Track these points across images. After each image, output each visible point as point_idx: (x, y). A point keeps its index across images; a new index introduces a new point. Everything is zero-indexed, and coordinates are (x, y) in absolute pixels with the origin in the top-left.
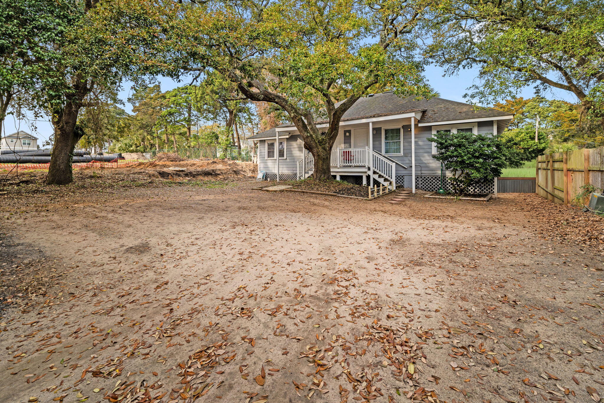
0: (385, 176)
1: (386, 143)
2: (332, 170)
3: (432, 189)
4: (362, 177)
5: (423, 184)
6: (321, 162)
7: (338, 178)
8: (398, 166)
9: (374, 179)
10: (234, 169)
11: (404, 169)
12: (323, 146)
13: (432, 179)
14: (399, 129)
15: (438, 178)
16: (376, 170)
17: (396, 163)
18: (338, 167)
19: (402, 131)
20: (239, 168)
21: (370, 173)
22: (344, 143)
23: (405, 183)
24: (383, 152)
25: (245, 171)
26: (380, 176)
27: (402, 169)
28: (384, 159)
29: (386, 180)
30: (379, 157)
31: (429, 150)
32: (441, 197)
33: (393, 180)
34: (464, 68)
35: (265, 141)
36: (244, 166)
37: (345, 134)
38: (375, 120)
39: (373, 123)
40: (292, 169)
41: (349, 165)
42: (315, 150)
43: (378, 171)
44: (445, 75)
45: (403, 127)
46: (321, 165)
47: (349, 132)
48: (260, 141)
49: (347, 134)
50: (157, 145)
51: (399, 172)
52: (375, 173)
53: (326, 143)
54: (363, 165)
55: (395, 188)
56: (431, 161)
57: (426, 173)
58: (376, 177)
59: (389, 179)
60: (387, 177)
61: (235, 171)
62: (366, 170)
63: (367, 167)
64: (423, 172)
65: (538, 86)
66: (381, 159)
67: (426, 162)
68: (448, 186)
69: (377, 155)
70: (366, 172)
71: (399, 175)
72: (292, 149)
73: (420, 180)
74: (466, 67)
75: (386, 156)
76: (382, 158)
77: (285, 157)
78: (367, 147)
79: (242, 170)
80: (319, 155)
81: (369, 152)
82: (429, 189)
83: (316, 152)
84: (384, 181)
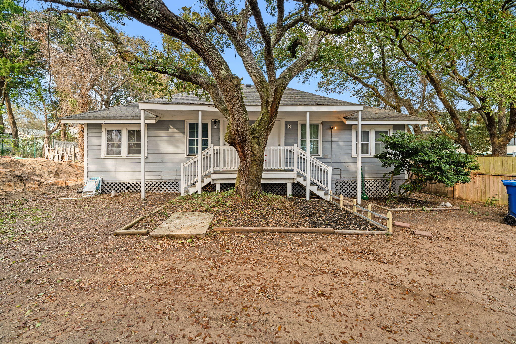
0: (318, 183)
1: (302, 141)
3: (351, 194)
5: (342, 189)
10: (18, 173)
14: (317, 126)
19: (321, 128)
20: (28, 169)
25: (40, 175)
28: (318, 162)
30: (312, 159)
31: (349, 152)
33: (329, 188)
35: (99, 125)
36: (37, 167)
40: (159, 173)
45: (323, 123)
48: (89, 125)
54: (290, 168)
56: (351, 164)
57: (345, 176)
59: (324, 186)
60: (321, 185)
61: (19, 177)
62: (294, 176)
63: (295, 171)
64: (342, 176)
67: (346, 165)
68: (366, 190)
70: (294, 179)
72: (159, 143)
73: (339, 185)
76: (315, 160)
78: (295, 145)
79: (33, 174)
82: (348, 194)
83: (250, 150)
84: (318, 190)
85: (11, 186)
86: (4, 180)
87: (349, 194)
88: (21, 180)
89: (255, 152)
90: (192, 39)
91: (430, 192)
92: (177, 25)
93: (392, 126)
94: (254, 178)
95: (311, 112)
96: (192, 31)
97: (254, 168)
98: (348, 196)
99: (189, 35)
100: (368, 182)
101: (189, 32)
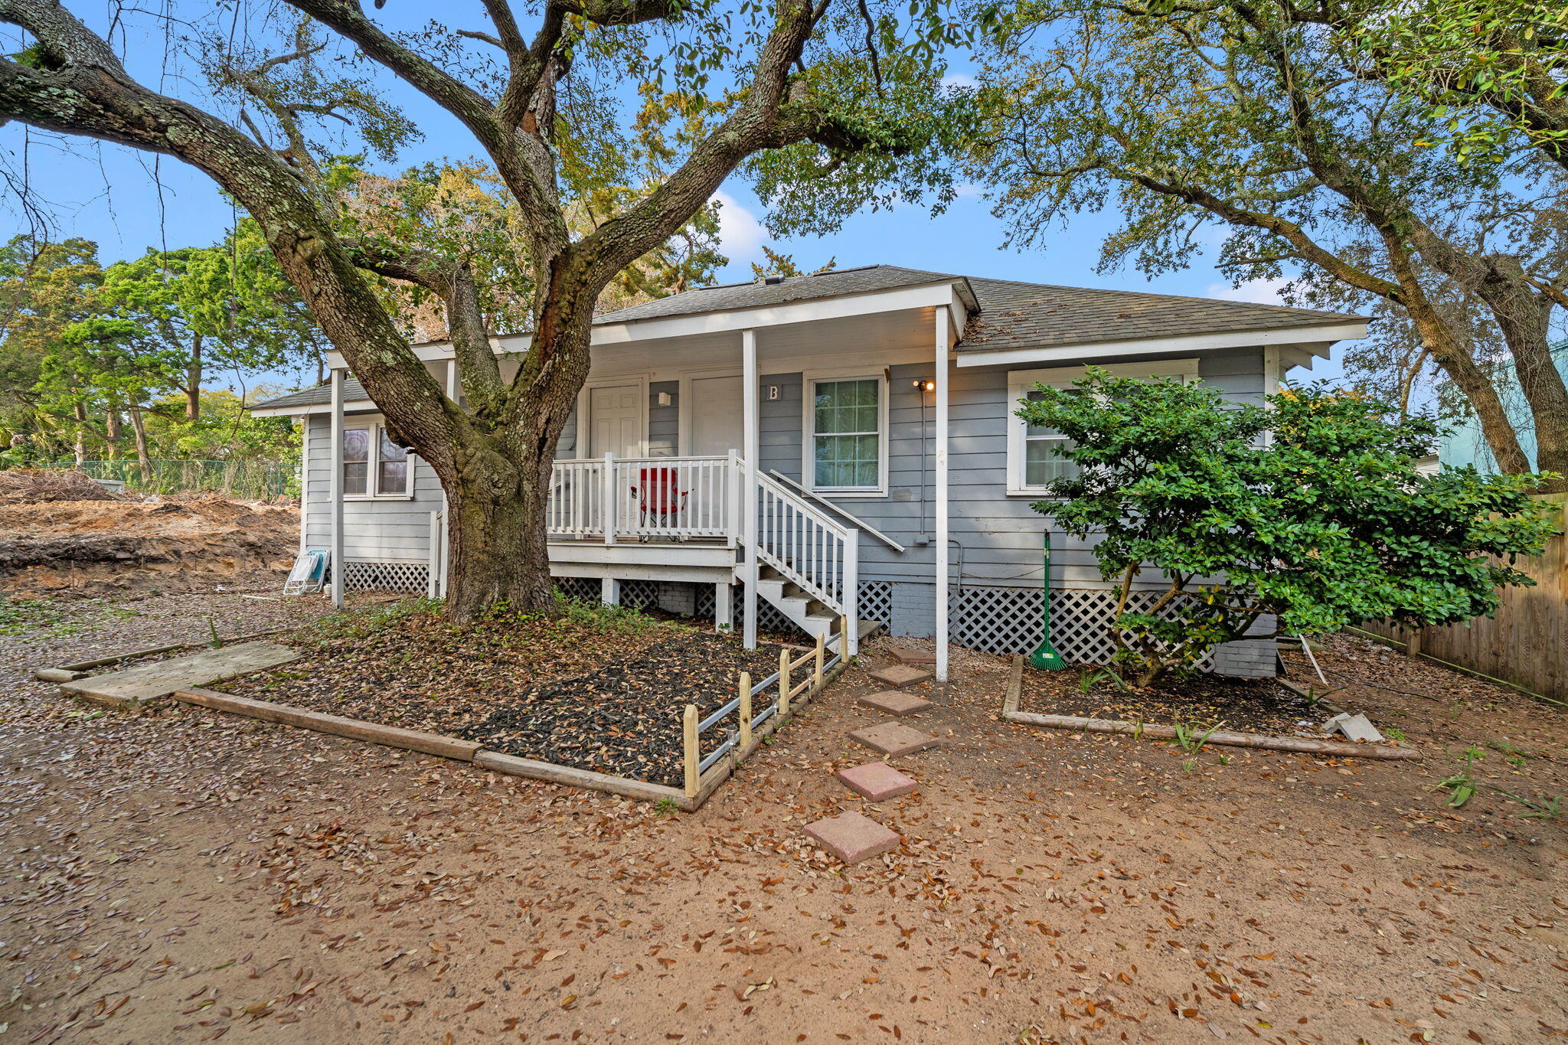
0: (810, 588)
1: (820, 443)
2: (555, 553)
3: (1007, 643)
4: (711, 588)
5: (969, 621)
6: (480, 519)
7: (609, 594)
8: (867, 541)
9: (762, 602)
11: (892, 557)
12: (499, 433)
13: (1005, 602)
15: (1028, 597)
16: (772, 560)
17: (862, 530)
18: (609, 541)
21: (747, 572)
22: (650, 440)
23: (893, 614)
24: (808, 484)
26: (789, 589)
27: (886, 555)
28: (810, 512)
29: (814, 607)
30: (786, 501)
31: (995, 476)
32: (1093, 723)
33: (848, 609)
34: (1078, 209)
37: (654, 397)
38: (767, 318)
39: (762, 334)
41: (664, 532)
42: (445, 451)
43: (780, 567)
44: (1006, 245)
45: (890, 373)
46: (480, 537)
47: (672, 388)
48: (311, 418)
49: (664, 399)
50: (78, 447)
51: (872, 568)
52: (766, 572)
53: (515, 419)
54: (716, 534)
55: (853, 649)
56: (1004, 525)
57: (980, 572)
58: (772, 591)
59: (831, 602)
60: (821, 595)
62: (727, 559)
63: (732, 544)
64: (969, 569)
65: (1290, 285)
66: (796, 508)
67: (982, 526)
69: (779, 492)
70: (728, 570)
71: (871, 579)
73: (955, 606)
74: (1085, 207)
75: (819, 497)
76: (799, 505)
77: (409, 493)
78: (733, 453)
80: (464, 482)
81: (742, 476)
82: (992, 643)
83: (451, 463)
84: (808, 613)
85: (230, 565)
86: (218, 551)
87: (999, 643)
88: (257, 553)
89: (466, 470)
90: (185, 147)
91: (1471, 666)
92: (140, 118)
93: (1195, 362)
94: (484, 557)
95: (760, 333)
96: (176, 125)
97: (476, 522)
98: (992, 649)
99: (171, 138)
100: (1076, 598)
101: (170, 129)
